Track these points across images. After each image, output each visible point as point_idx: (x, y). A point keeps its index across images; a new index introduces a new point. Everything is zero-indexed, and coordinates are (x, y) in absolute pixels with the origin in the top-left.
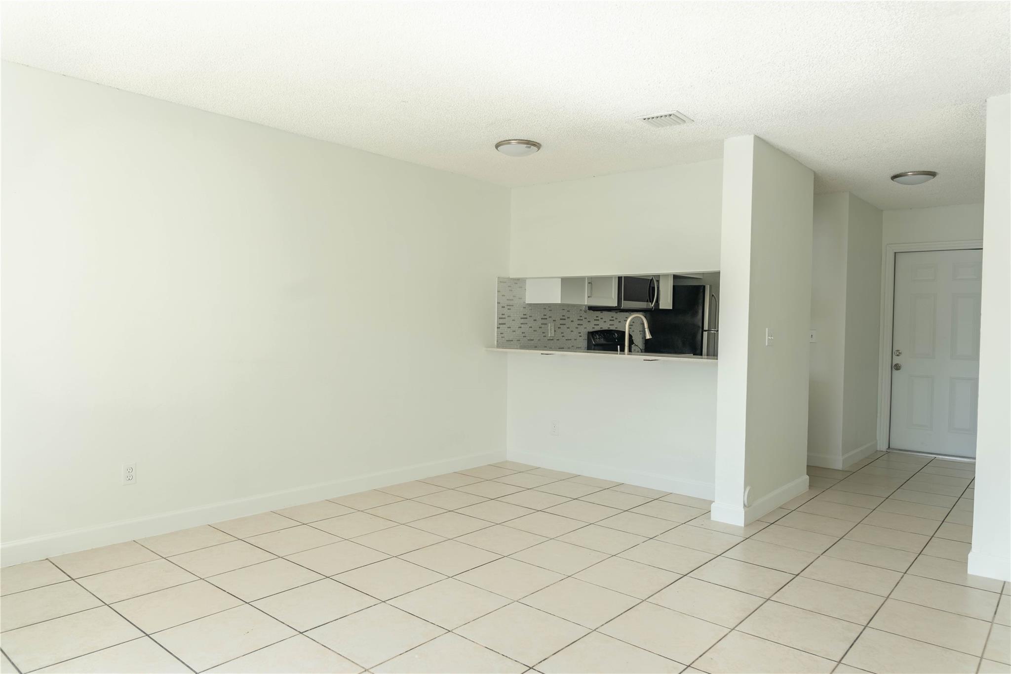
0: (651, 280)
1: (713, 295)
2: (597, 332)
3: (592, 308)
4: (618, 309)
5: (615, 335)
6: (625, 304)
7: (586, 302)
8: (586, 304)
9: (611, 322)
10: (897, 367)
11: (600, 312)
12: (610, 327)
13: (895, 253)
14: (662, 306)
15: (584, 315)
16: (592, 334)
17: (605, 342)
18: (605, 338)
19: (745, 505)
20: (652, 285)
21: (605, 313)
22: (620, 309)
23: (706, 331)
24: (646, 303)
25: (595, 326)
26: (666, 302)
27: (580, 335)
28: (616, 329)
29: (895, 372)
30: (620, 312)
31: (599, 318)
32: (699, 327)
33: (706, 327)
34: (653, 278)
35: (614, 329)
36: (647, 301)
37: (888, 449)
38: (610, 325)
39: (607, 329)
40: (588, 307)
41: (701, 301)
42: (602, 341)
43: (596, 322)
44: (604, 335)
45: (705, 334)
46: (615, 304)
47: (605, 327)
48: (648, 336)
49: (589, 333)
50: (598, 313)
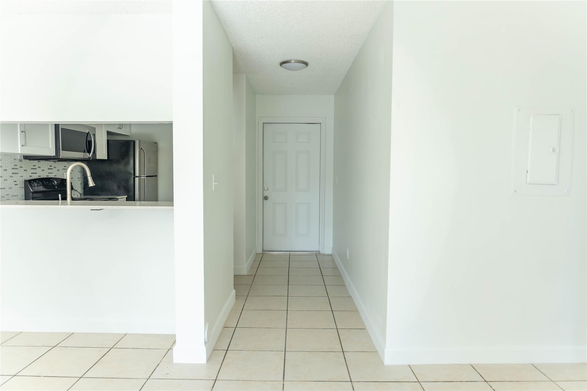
0: (88, 133)
1: (142, 149)
2: (35, 180)
3: (27, 158)
4: (56, 159)
5: (54, 182)
6: (64, 154)
7: (20, 150)
8: (20, 152)
9: (50, 171)
10: (266, 198)
11: (37, 161)
12: (49, 175)
13: (263, 123)
14: (98, 157)
15: (19, 164)
16: (29, 182)
17: (44, 189)
18: (43, 185)
19: (205, 342)
20: (88, 139)
21: (43, 162)
22: (59, 159)
23: (137, 177)
24: (83, 153)
25: (33, 175)
26: (102, 153)
27: (15, 183)
28: (55, 177)
29: (265, 201)
30: (59, 161)
31: (37, 167)
32: (131, 174)
33: (137, 174)
34: (90, 132)
35: (54, 177)
36: (84, 152)
37: (262, 252)
38: (49, 173)
39: (46, 177)
40: (24, 156)
41: (132, 153)
42: (41, 188)
43: (34, 171)
44: (42, 183)
45: (137, 179)
46: (53, 153)
47: (44, 175)
48: (91, 184)
49: (25, 181)
50: (36, 162)
